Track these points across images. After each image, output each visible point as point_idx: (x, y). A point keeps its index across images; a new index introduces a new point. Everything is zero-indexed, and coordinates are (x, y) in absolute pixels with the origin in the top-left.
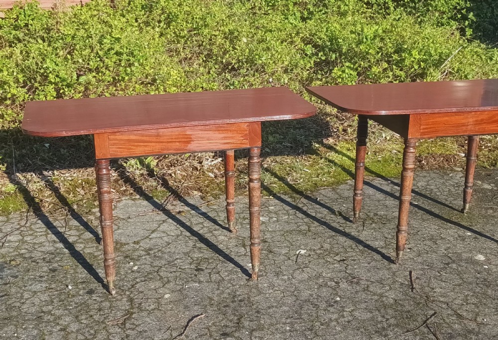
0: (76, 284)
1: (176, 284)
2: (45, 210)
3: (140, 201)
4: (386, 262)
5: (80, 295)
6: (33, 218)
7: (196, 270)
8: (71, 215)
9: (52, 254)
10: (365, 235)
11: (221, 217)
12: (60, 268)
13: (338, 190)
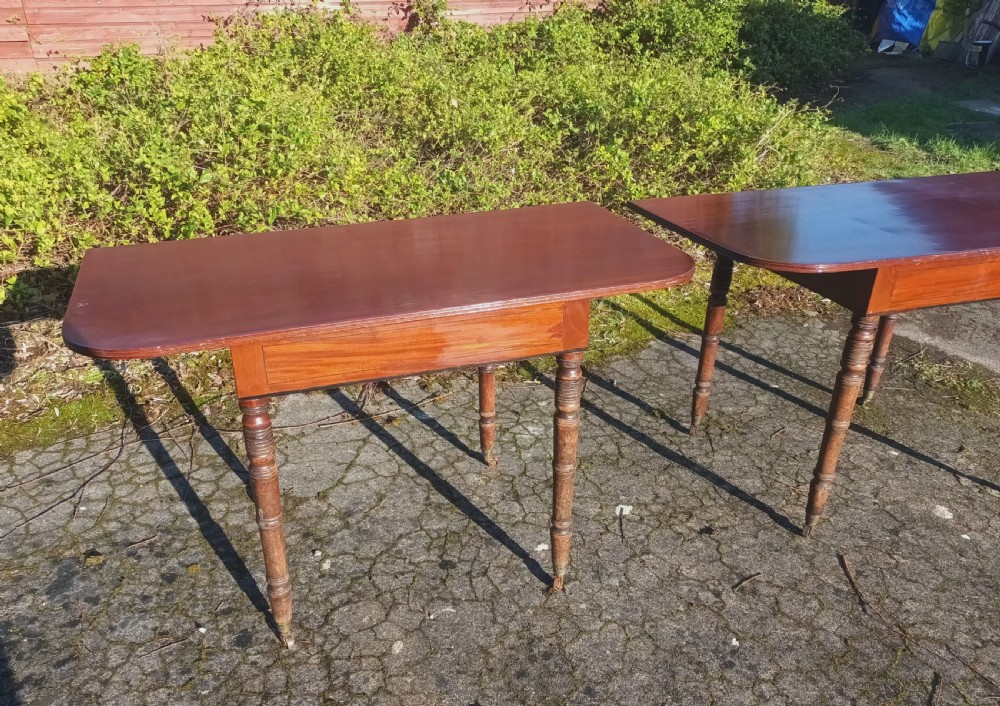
0: (215, 617)
1: (410, 610)
2: (155, 422)
3: (319, 396)
4: (786, 533)
5: (224, 651)
6: (134, 444)
7: (441, 566)
8: (202, 431)
9: (167, 531)
10: (719, 462)
11: (464, 429)
12: (182, 571)
13: (641, 363)
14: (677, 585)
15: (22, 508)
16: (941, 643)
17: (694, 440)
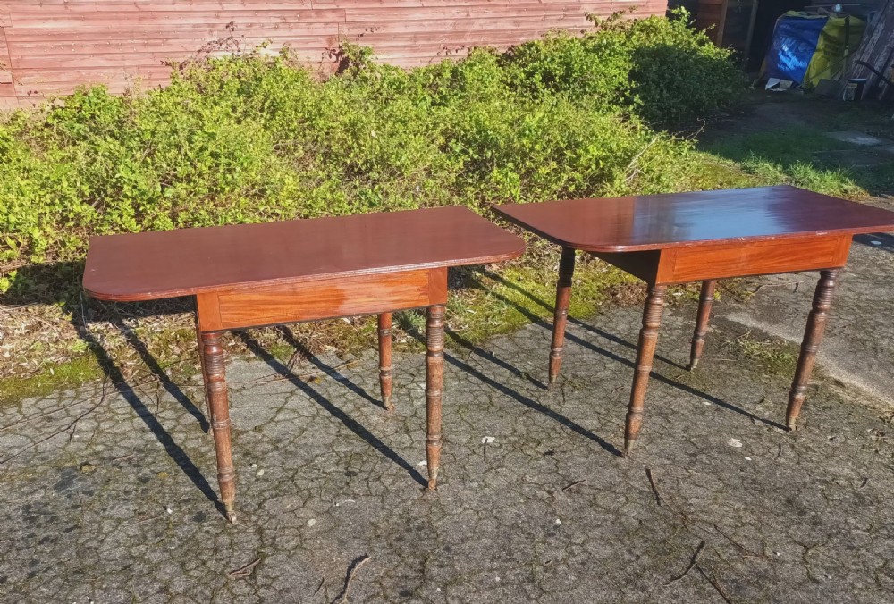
0: (178, 504)
1: (321, 500)
2: (129, 378)
3: (256, 362)
4: (610, 455)
5: (185, 524)
6: (112, 393)
7: (346, 474)
8: (165, 385)
9: (141, 451)
10: (568, 410)
11: (370, 385)
12: (153, 476)
13: (517, 340)
14: (521, 487)
15: (31, 435)
16: (710, 524)
17: (550, 394)
